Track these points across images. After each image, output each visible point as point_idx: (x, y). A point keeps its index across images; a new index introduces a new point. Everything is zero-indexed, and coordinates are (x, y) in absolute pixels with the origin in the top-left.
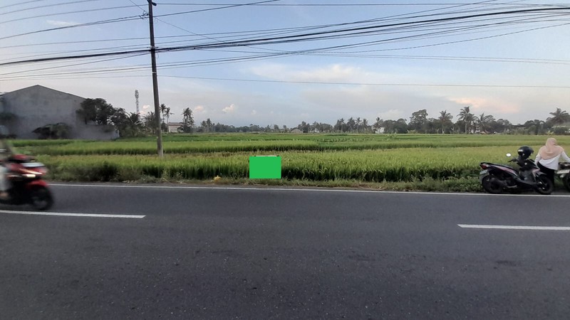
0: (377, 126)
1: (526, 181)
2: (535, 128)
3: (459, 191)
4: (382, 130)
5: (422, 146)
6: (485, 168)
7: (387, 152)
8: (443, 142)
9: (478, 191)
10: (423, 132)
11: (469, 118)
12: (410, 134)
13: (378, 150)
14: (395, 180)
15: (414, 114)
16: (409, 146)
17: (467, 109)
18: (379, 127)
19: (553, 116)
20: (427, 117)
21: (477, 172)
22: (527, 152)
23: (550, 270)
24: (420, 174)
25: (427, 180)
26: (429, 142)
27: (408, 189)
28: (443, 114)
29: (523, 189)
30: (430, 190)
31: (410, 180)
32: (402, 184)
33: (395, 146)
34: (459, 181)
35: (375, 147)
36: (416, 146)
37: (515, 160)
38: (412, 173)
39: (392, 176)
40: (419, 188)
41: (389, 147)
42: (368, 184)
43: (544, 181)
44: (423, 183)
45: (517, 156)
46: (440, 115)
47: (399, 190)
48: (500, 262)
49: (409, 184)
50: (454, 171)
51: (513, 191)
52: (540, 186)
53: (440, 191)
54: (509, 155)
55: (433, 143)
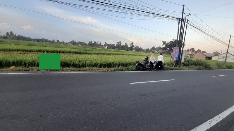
0: (105, 45)
1: (147, 67)
2: (148, 51)
3: (130, 70)
4: (106, 47)
5: (120, 54)
6: (137, 63)
7: (108, 56)
8: (125, 54)
9: (135, 70)
10: (120, 49)
11: (133, 46)
12: (116, 50)
13: (105, 55)
14: (110, 67)
15: (118, 43)
16: (115, 54)
17: (132, 43)
18: (106, 46)
19: (152, 48)
20: (121, 44)
21: (135, 64)
22: (147, 58)
23: (153, 96)
24: (119, 65)
25: (121, 67)
26: (121, 53)
27: (115, 70)
28: (126, 44)
29: (146, 69)
30: (122, 71)
31: (115, 67)
32: (113, 69)
33: (111, 54)
34: (130, 67)
35: (104, 54)
36: (118, 54)
37: (144, 61)
38: (116, 64)
39: (110, 65)
40: (118, 70)
41: (109, 54)
42: (100, 69)
43: (151, 67)
44: (119, 68)
45: (145, 59)
46: (125, 44)
47: (111, 71)
48: (141, 95)
49: (115, 69)
50: (129, 64)
51: (144, 70)
52: (150, 68)
53: (124, 71)
54: (143, 59)
55: (123, 54)
